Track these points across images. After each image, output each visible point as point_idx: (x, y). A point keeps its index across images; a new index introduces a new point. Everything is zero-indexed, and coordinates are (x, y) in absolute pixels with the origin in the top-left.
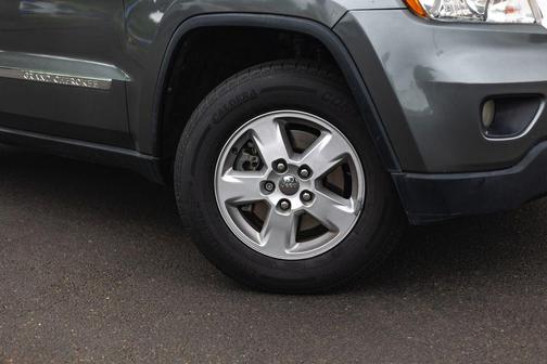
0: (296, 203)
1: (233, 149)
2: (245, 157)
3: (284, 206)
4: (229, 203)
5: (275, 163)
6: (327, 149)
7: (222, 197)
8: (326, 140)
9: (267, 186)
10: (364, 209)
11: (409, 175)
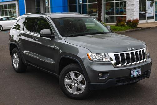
0: (76, 85)
1: (67, 76)
2: (69, 77)
3: (74, 85)
4: (67, 84)
5: (73, 79)
6: (81, 77)
7: (66, 84)
8: (81, 76)
9: (72, 82)
10: (86, 87)
11: (89, 83)
